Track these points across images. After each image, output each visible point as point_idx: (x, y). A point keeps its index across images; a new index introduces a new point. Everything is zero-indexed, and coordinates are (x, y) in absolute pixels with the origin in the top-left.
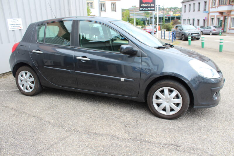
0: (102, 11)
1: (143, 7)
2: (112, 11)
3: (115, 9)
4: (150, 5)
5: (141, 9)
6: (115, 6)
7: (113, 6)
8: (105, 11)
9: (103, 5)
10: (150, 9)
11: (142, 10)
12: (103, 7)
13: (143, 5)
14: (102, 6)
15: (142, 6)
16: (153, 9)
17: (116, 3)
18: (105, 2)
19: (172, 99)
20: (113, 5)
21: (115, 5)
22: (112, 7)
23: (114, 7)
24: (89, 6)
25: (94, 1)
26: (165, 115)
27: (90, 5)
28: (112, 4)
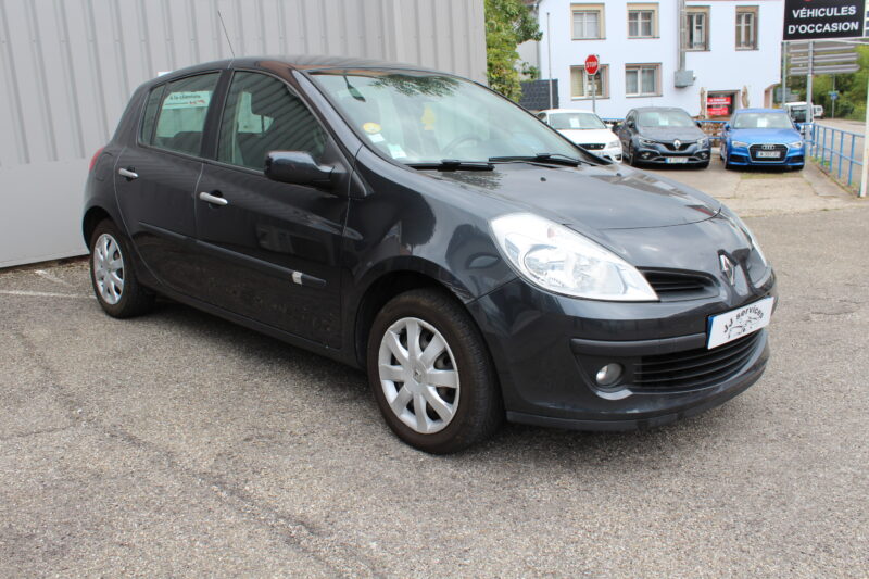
0: (691, 46)
1: (799, 21)
2: (738, 43)
3: (752, 39)
4: (839, 11)
5: (792, 29)
6: (752, 25)
7: (743, 25)
8: (706, 46)
9: (699, 22)
10: (836, 27)
11: (797, 36)
12: (699, 28)
13: (801, 13)
14: (695, 25)
15: (796, 16)
16: (854, 26)
17: (761, 9)
18: (708, 7)
19: (428, 367)
20: (743, 20)
21: (752, 19)
22: (738, 29)
23: (748, 28)
24: (636, 24)
25: (657, 4)
26: (413, 431)
27: (640, 20)
28: (739, 18)
